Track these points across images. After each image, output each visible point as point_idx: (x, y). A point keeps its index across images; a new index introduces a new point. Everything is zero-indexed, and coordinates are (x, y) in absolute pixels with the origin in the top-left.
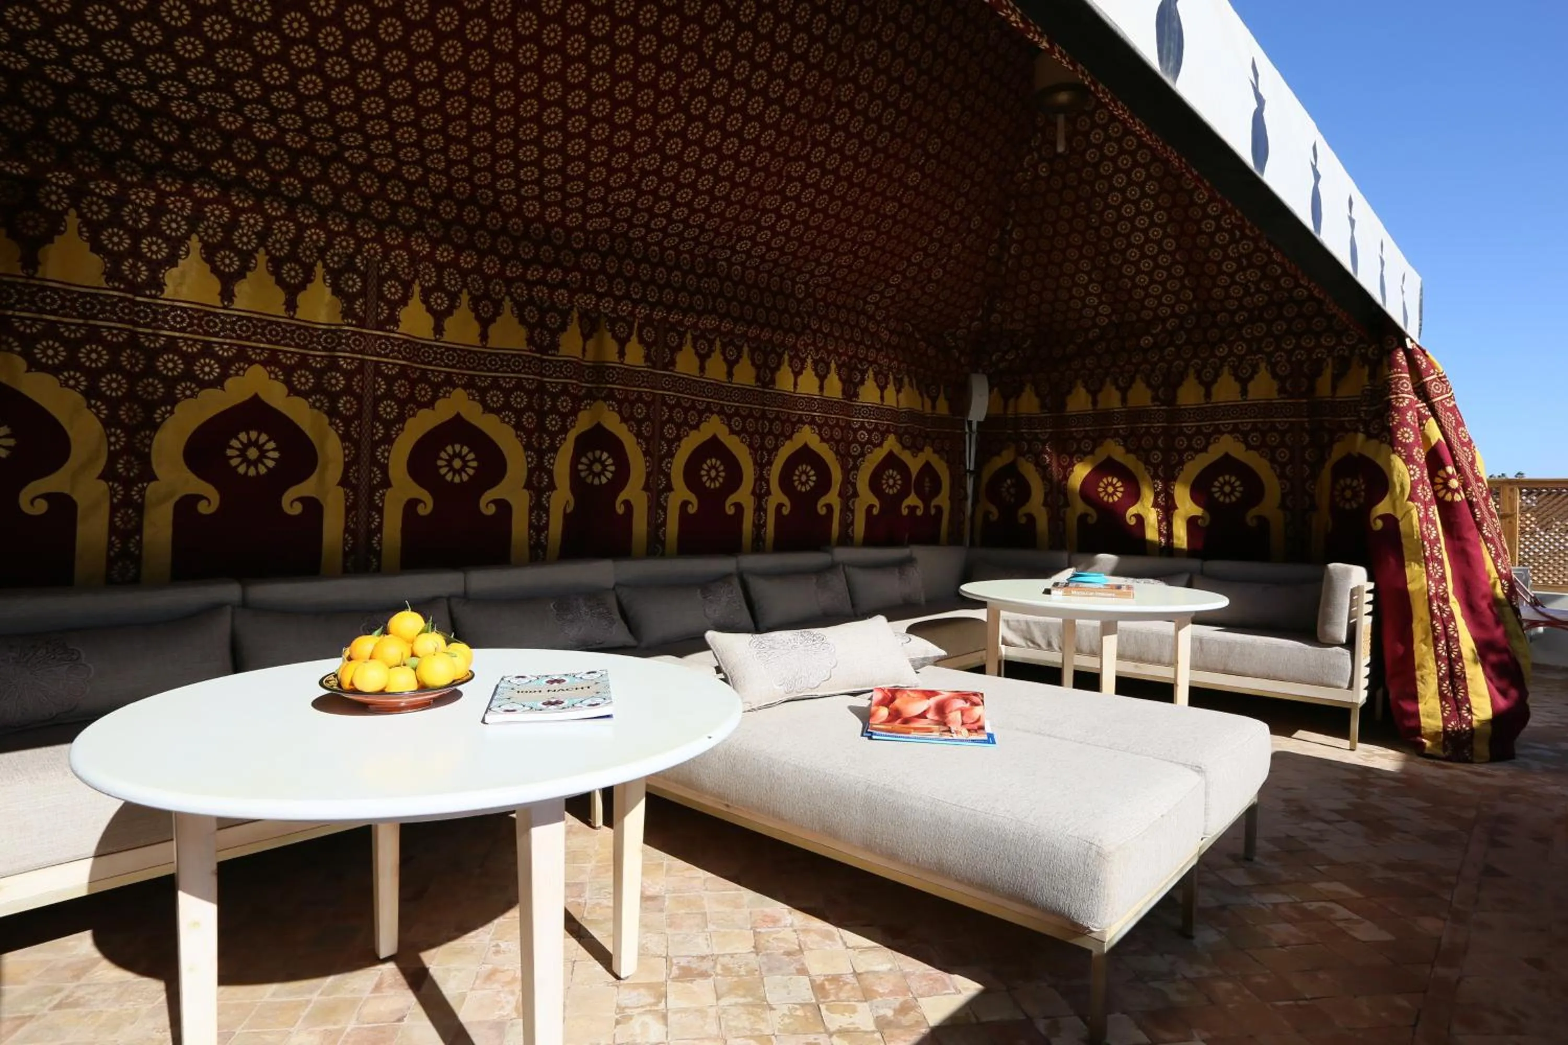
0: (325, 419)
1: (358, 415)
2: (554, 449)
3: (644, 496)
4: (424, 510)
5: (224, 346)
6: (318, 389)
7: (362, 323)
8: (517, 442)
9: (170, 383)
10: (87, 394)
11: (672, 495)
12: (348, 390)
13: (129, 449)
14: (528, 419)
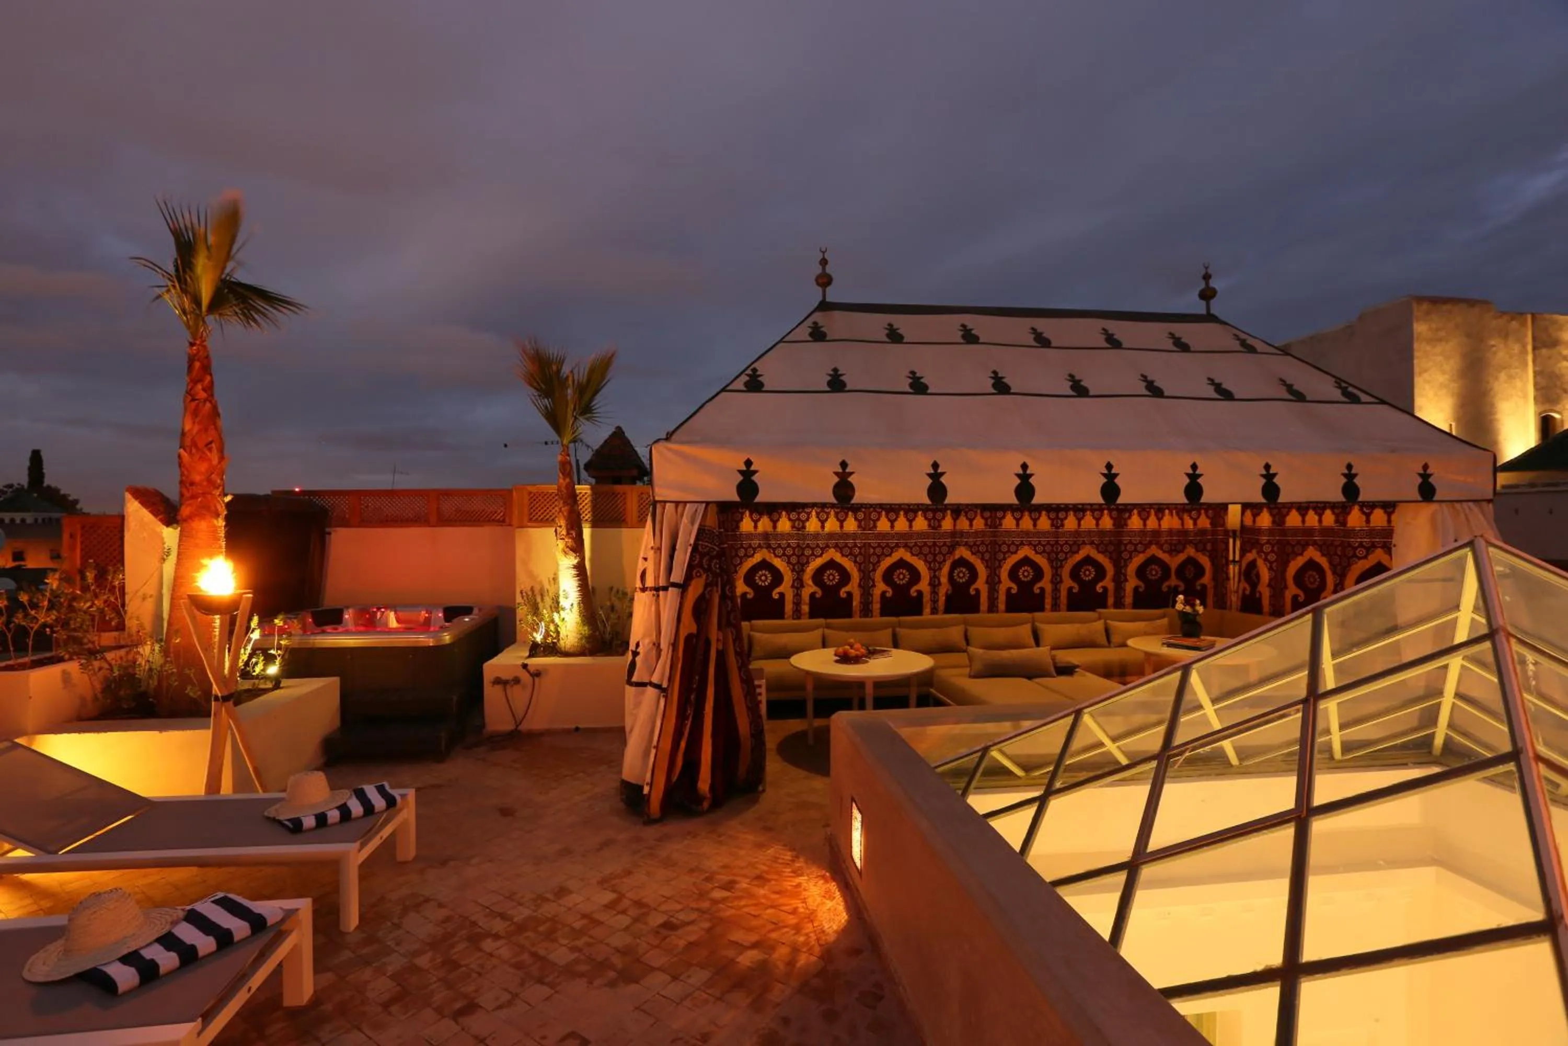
0: (853, 564)
1: (864, 562)
2: (940, 569)
3: (986, 586)
4: (889, 595)
5: (821, 543)
6: (851, 554)
7: (864, 529)
8: (924, 567)
9: (808, 557)
10: (787, 563)
11: (1001, 586)
12: (860, 553)
13: (798, 578)
14: (930, 558)
